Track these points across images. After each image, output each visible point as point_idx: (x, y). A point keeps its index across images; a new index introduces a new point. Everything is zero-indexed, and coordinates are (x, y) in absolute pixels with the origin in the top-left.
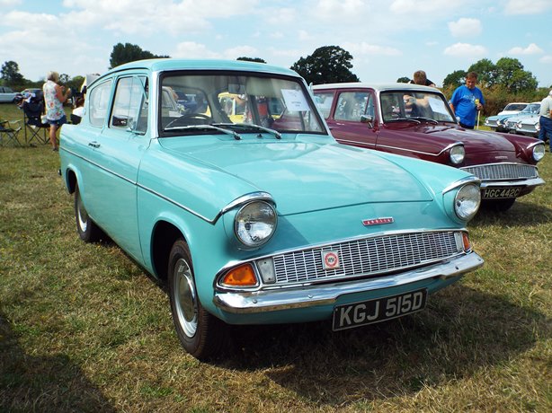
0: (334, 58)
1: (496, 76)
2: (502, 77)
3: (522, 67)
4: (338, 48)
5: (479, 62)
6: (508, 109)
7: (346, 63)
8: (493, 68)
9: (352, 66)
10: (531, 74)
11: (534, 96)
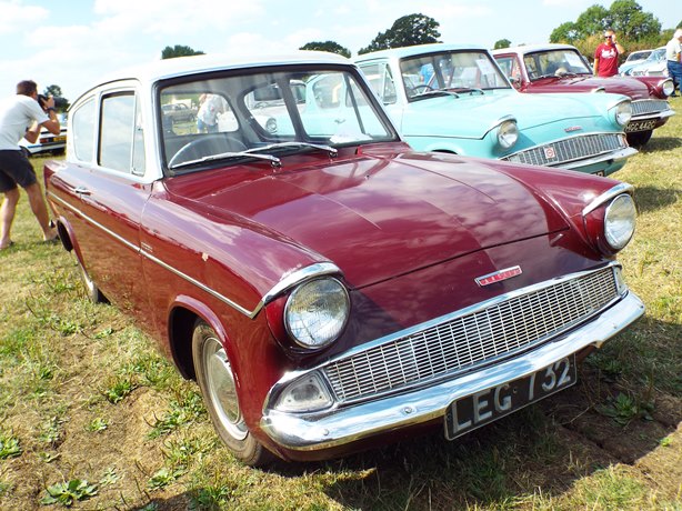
0: (418, 29)
1: (610, 24)
2: (617, 23)
3: (640, 8)
4: (421, 16)
5: (589, 10)
6: (631, 59)
7: (432, 32)
8: (607, 14)
9: (439, 35)
10: (651, 15)
11: (659, 41)
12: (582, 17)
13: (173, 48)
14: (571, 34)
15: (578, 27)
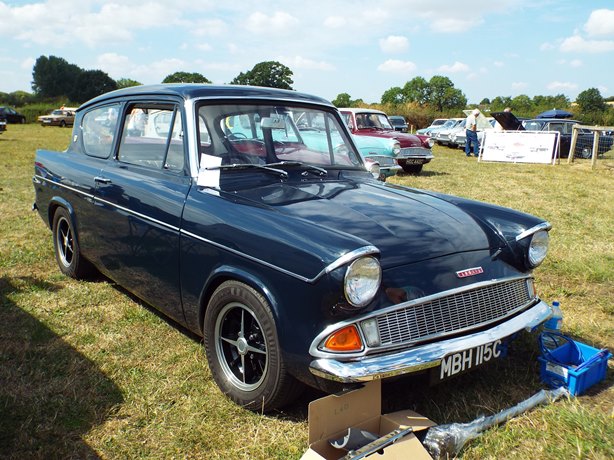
0: (274, 75)
1: (429, 93)
2: (434, 94)
3: (453, 85)
4: (278, 64)
5: (414, 79)
6: (435, 124)
7: (287, 79)
8: (427, 85)
9: (292, 82)
10: (460, 91)
12: (408, 84)
13: (48, 57)
14: (399, 97)
15: (404, 92)
